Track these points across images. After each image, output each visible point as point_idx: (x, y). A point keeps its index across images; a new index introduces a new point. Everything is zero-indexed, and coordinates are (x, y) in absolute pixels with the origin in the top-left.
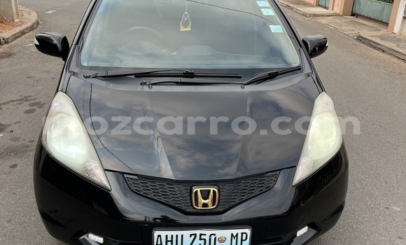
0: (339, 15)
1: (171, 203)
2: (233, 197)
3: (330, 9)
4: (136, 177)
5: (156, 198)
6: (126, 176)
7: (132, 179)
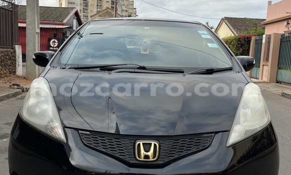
0: (267, 82)
1: (117, 155)
2: (172, 152)
3: (260, 79)
4: (89, 133)
5: (104, 150)
6: (80, 132)
7: (85, 134)
